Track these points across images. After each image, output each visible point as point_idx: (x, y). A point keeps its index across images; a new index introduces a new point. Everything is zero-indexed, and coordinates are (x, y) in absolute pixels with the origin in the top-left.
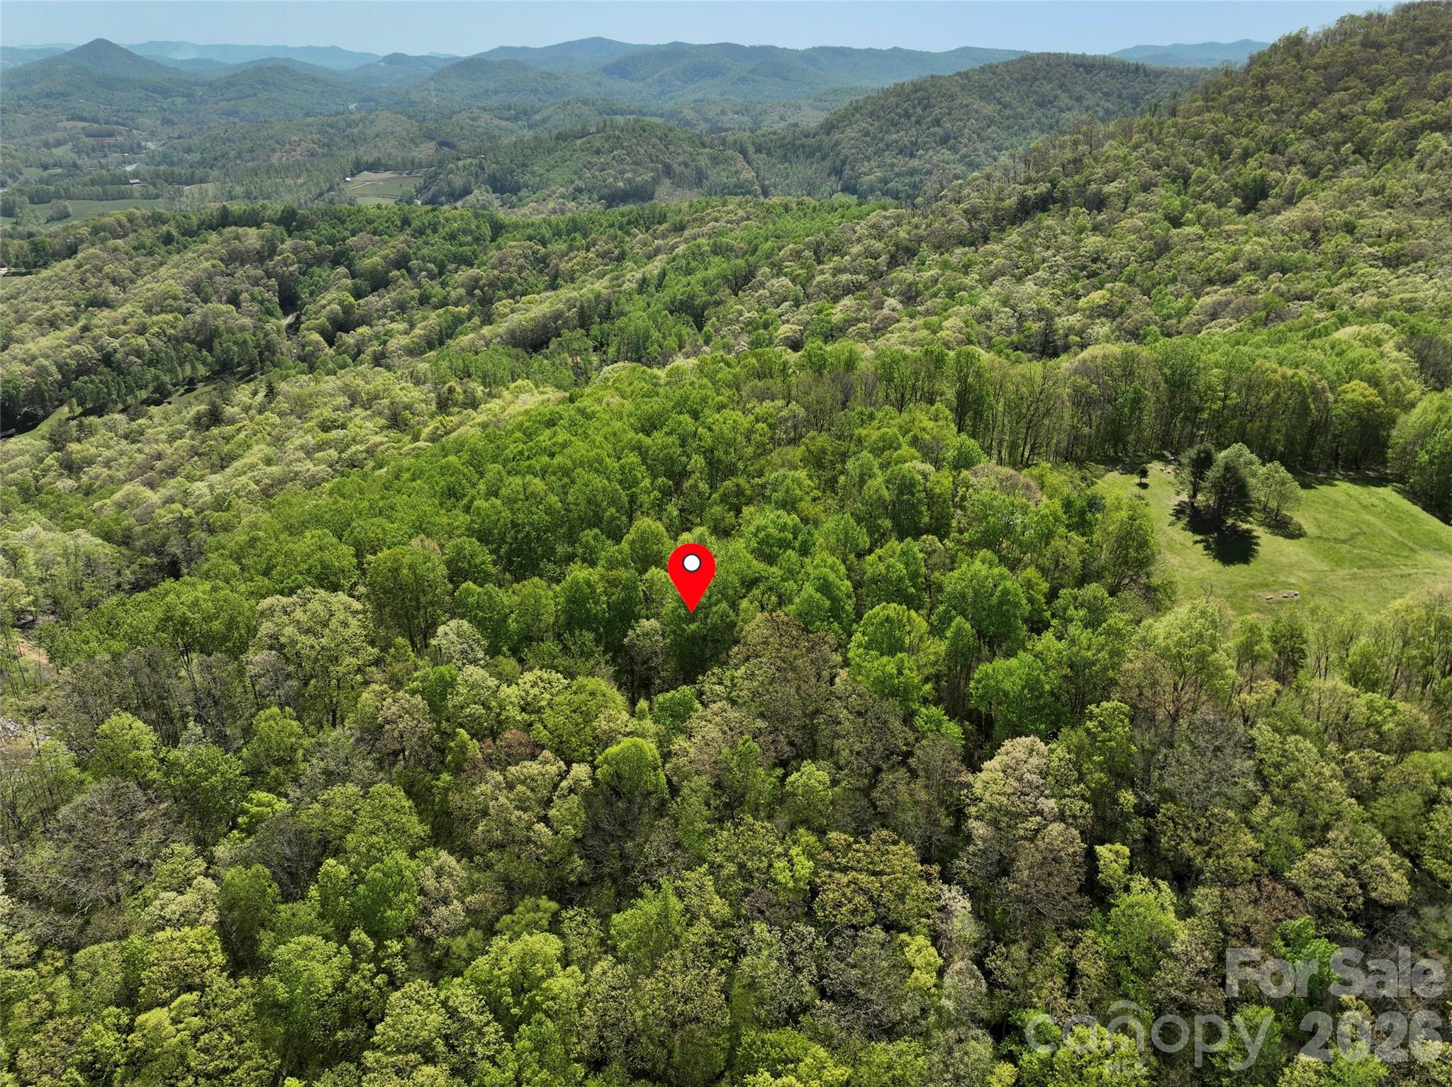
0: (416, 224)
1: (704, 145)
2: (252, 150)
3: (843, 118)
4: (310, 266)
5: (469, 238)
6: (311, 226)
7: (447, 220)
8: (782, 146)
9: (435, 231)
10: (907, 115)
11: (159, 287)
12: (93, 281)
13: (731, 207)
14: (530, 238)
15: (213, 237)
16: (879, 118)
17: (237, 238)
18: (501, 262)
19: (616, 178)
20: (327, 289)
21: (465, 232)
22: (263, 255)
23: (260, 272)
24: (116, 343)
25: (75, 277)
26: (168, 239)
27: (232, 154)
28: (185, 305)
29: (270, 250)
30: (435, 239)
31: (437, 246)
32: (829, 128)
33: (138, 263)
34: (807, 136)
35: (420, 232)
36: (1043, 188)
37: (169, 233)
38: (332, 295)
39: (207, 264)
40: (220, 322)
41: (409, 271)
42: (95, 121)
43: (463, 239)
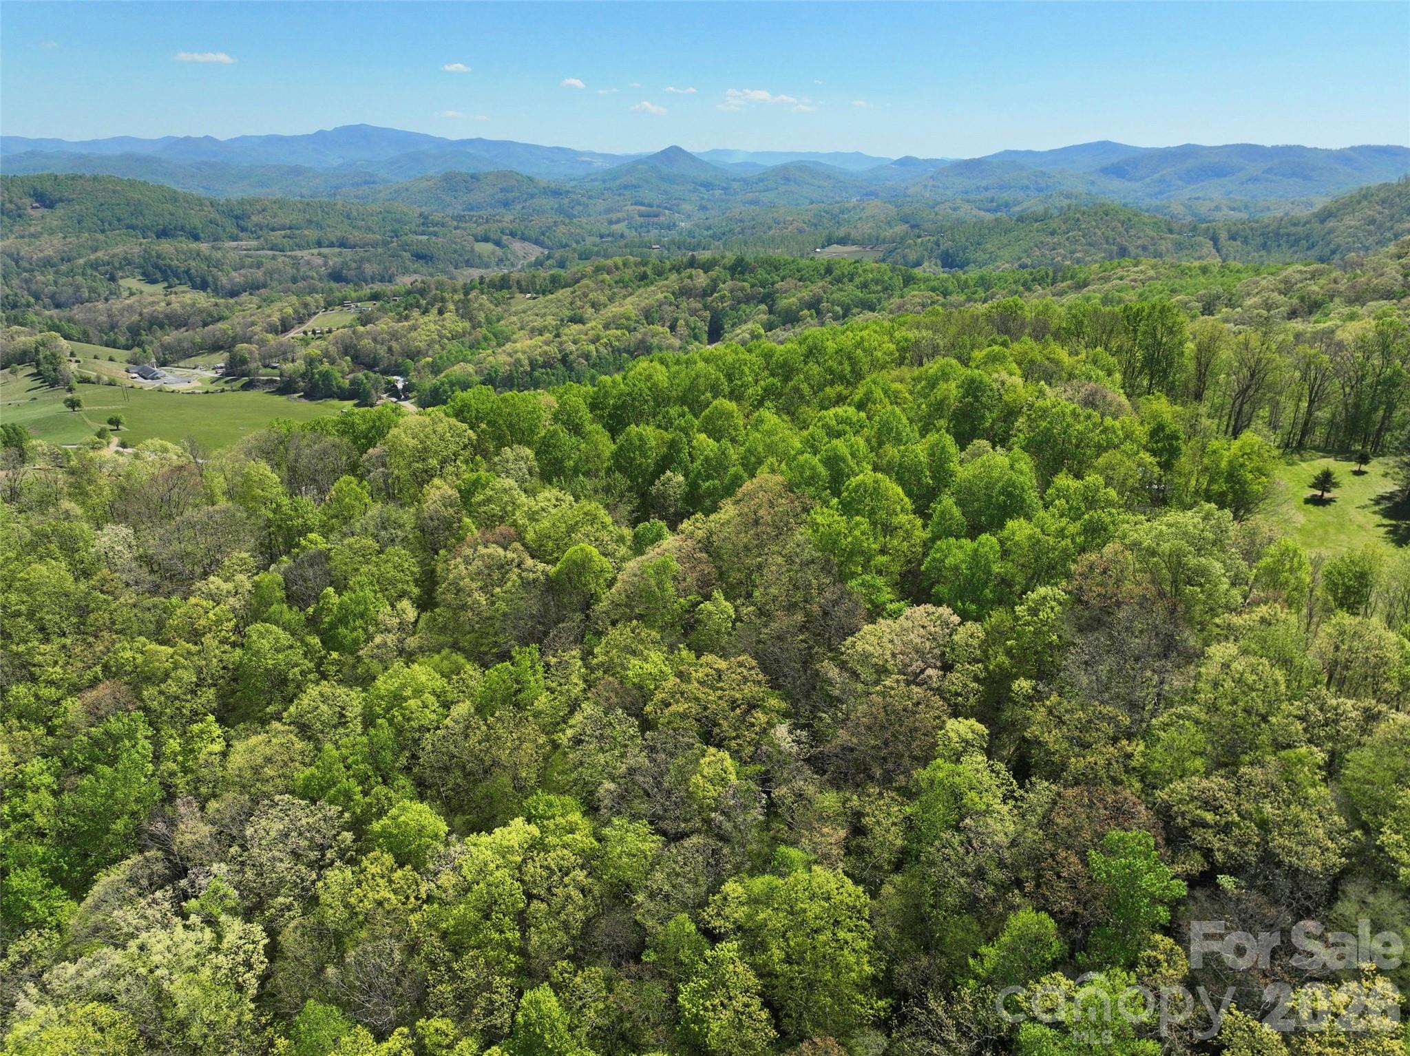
0: (837, 273)
1: (1171, 231)
3: (1345, 206)
4: (739, 303)
5: (879, 288)
6: (752, 271)
7: (865, 271)
8: (1263, 234)
9: (851, 280)
11: (621, 311)
12: (579, 303)
13: (1141, 267)
15: (674, 276)
16: (1392, 206)
17: (690, 277)
19: (1064, 257)
20: (745, 322)
21: (877, 282)
22: (705, 293)
23: (699, 306)
24: (573, 347)
25: (568, 300)
26: (642, 277)
28: (633, 325)
29: (713, 288)
30: (849, 287)
31: (850, 291)
32: (1325, 216)
33: (614, 293)
34: (1295, 225)
35: (839, 280)
37: (645, 272)
38: (750, 325)
39: (661, 296)
40: (656, 341)
41: (818, 312)
42: (650, 206)
43: (874, 287)
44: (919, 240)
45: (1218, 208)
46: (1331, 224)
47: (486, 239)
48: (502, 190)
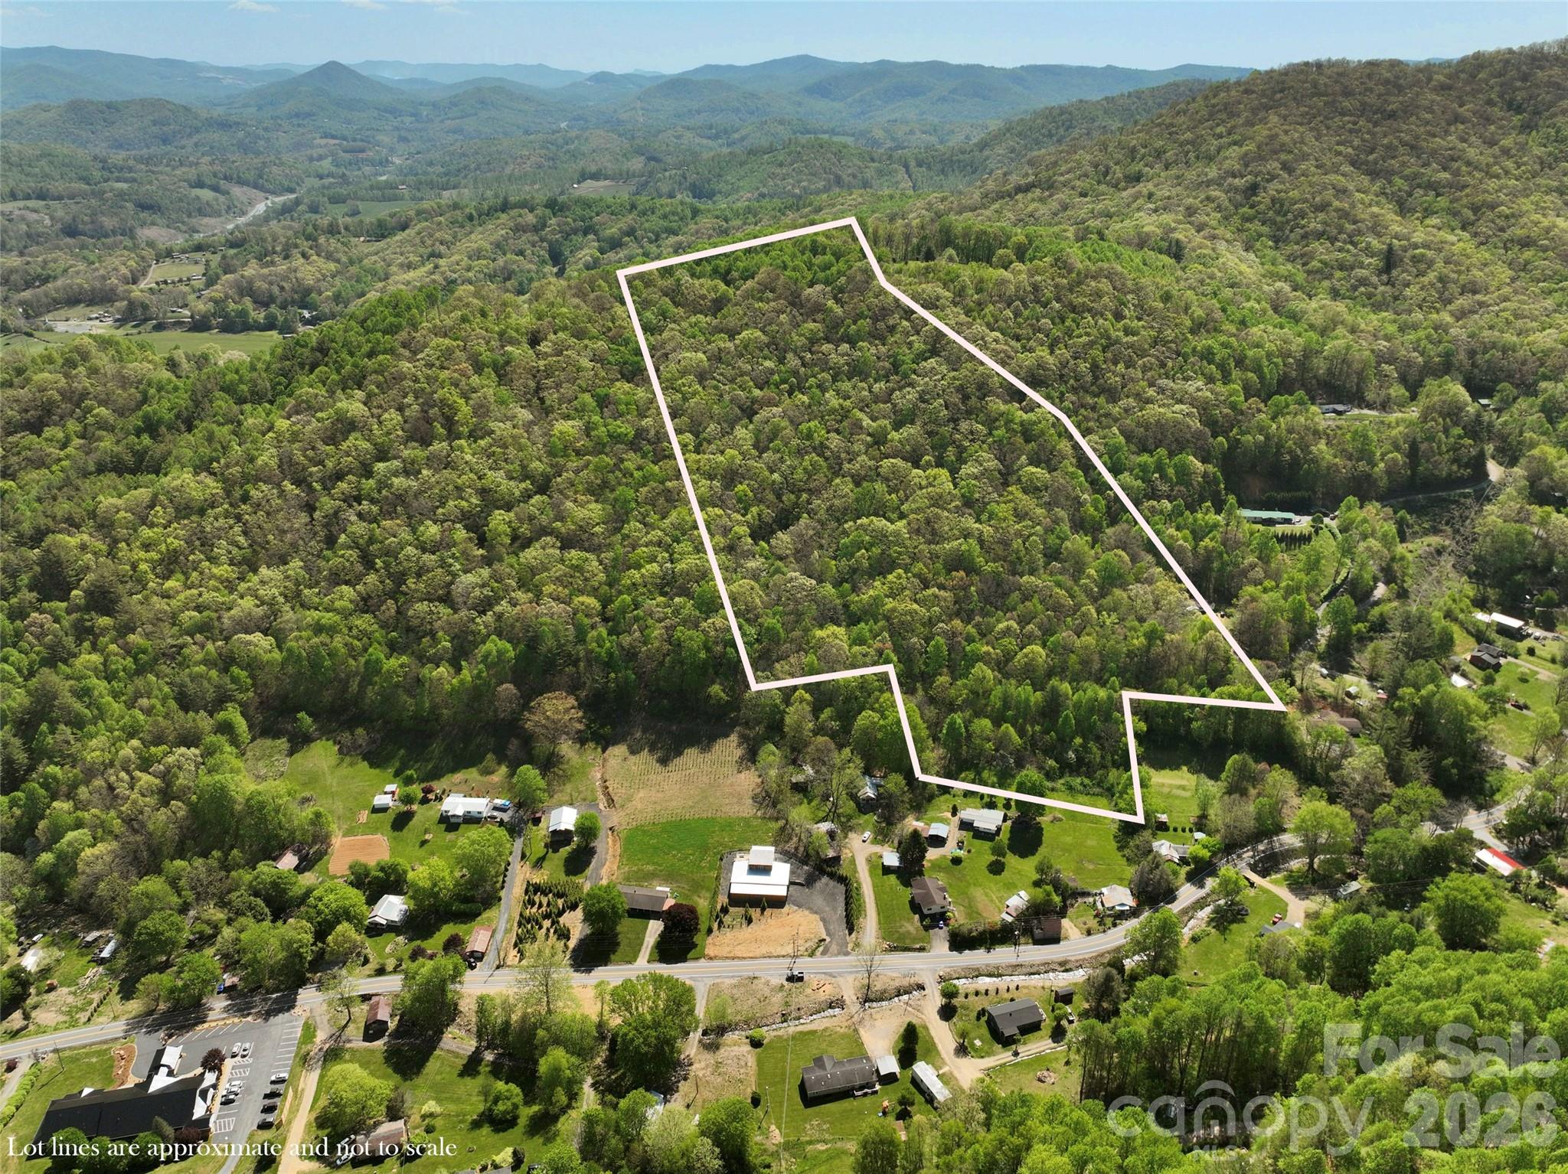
0: (641, 208)
1: (873, 160)
2: (489, 163)
3: (996, 137)
4: (568, 235)
6: (569, 209)
8: (941, 161)
9: (653, 213)
10: (1050, 135)
11: (475, 246)
12: (428, 242)
14: (717, 217)
15: (504, 216)
16: (1026, 137)
17: (520, 216)
18: (697, 232)
19: (794, 186)
20: (581, 249)
21: (673, 214)
22: (536, 229)
23: (536, 238)
24: (455, 276)
25: (417, 240)
26: (471, 218)
27: (473, 166)
28: (492, 256)
29: (542, 224)
30: (653, 218)
31: (655, 222)
32: (983, 145)
33: (455, 232)
34: (963, 153)
35: (644, 213)
36: (1031, 178)
37: (471, 214)
38: (586, 251)
39: (503, 232)
40: (515, 267)
41: (635, 237)
42: (345, 139)
43: (672, 218)
44: (667, 174)
45: (912, 132)
46: (986, 153)
47: (200, 184)
48: (155, 123)
